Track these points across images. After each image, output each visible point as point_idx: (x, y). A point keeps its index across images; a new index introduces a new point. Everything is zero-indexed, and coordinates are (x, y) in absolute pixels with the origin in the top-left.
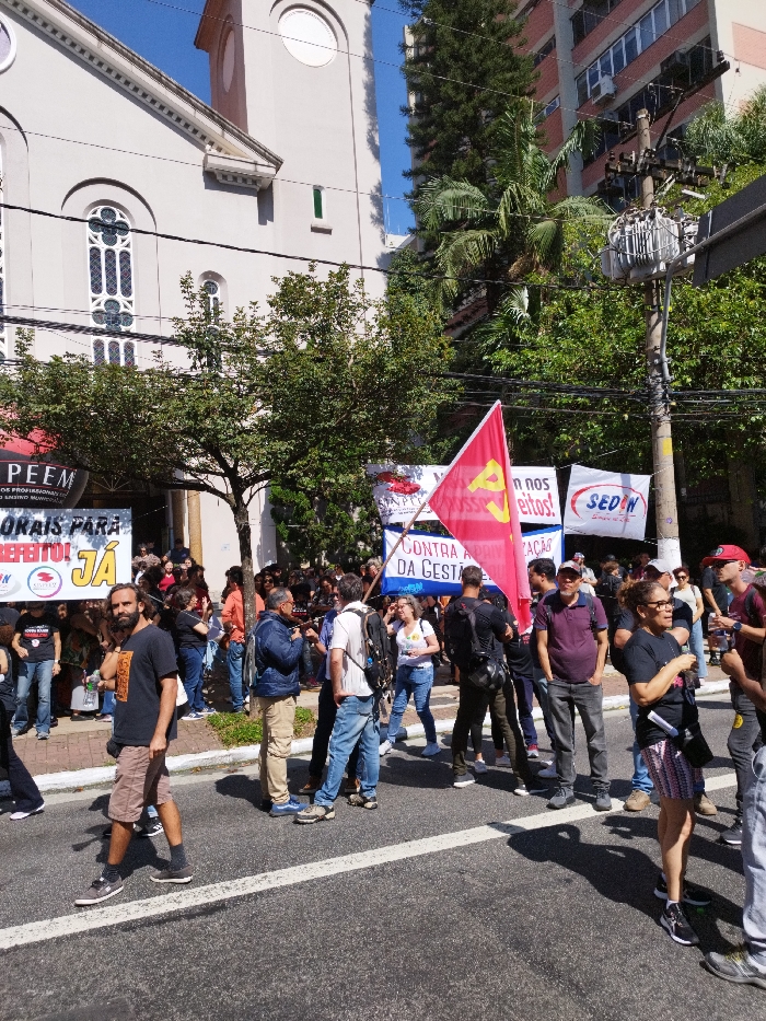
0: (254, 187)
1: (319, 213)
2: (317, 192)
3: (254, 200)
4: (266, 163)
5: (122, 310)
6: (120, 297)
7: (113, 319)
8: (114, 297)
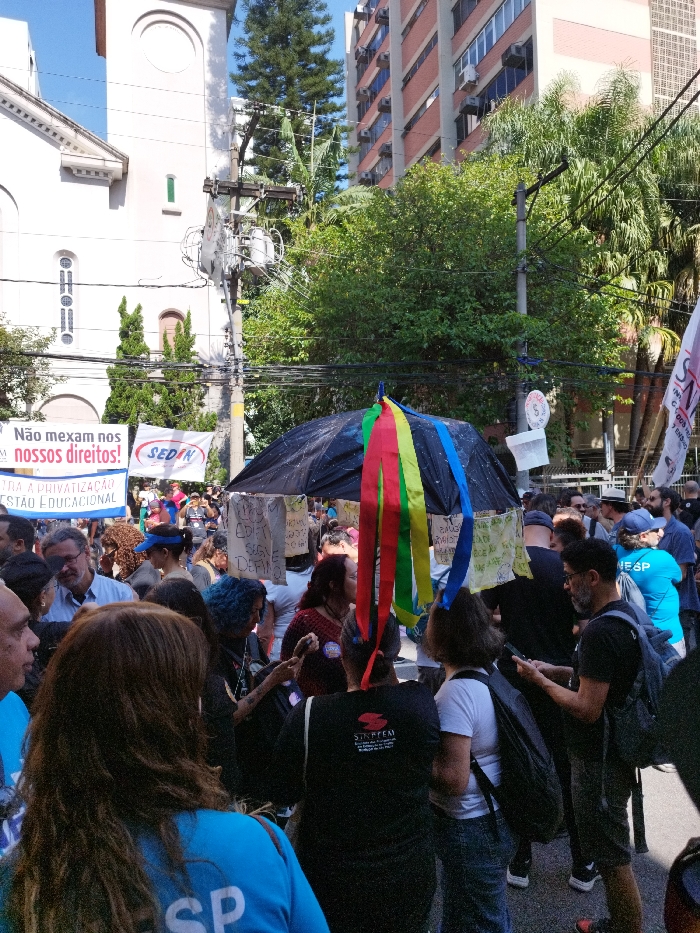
0: (106, 178)
1: (171, 198)
2: (171, 180)
3: (106, 190)
4: (114, 159)
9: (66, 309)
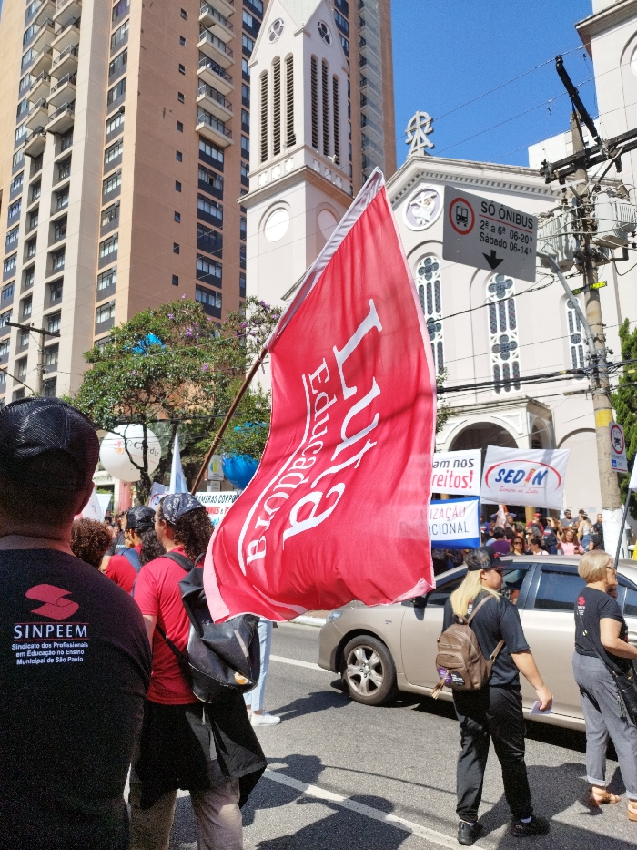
5: (510, 340)
6: (508, 332)
7: (505, 348)
8: (505, 333)
9: (576, 346)
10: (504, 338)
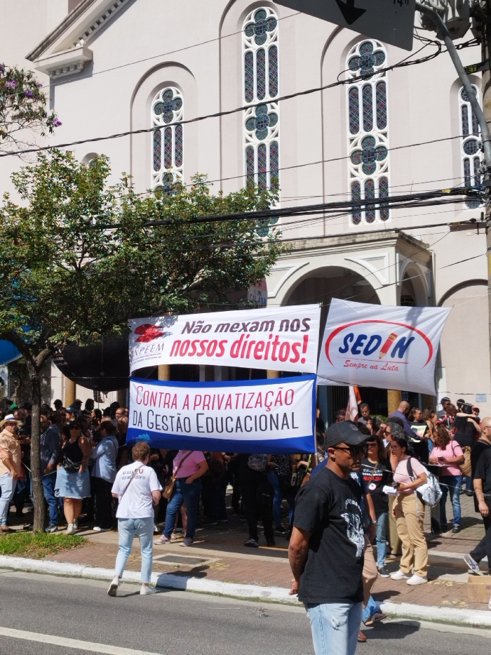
5: (378, 143)
6: (375, 132)
7: (369, 155)
8: (371, 133)
9: (471, 157)
10: (368, 140)
